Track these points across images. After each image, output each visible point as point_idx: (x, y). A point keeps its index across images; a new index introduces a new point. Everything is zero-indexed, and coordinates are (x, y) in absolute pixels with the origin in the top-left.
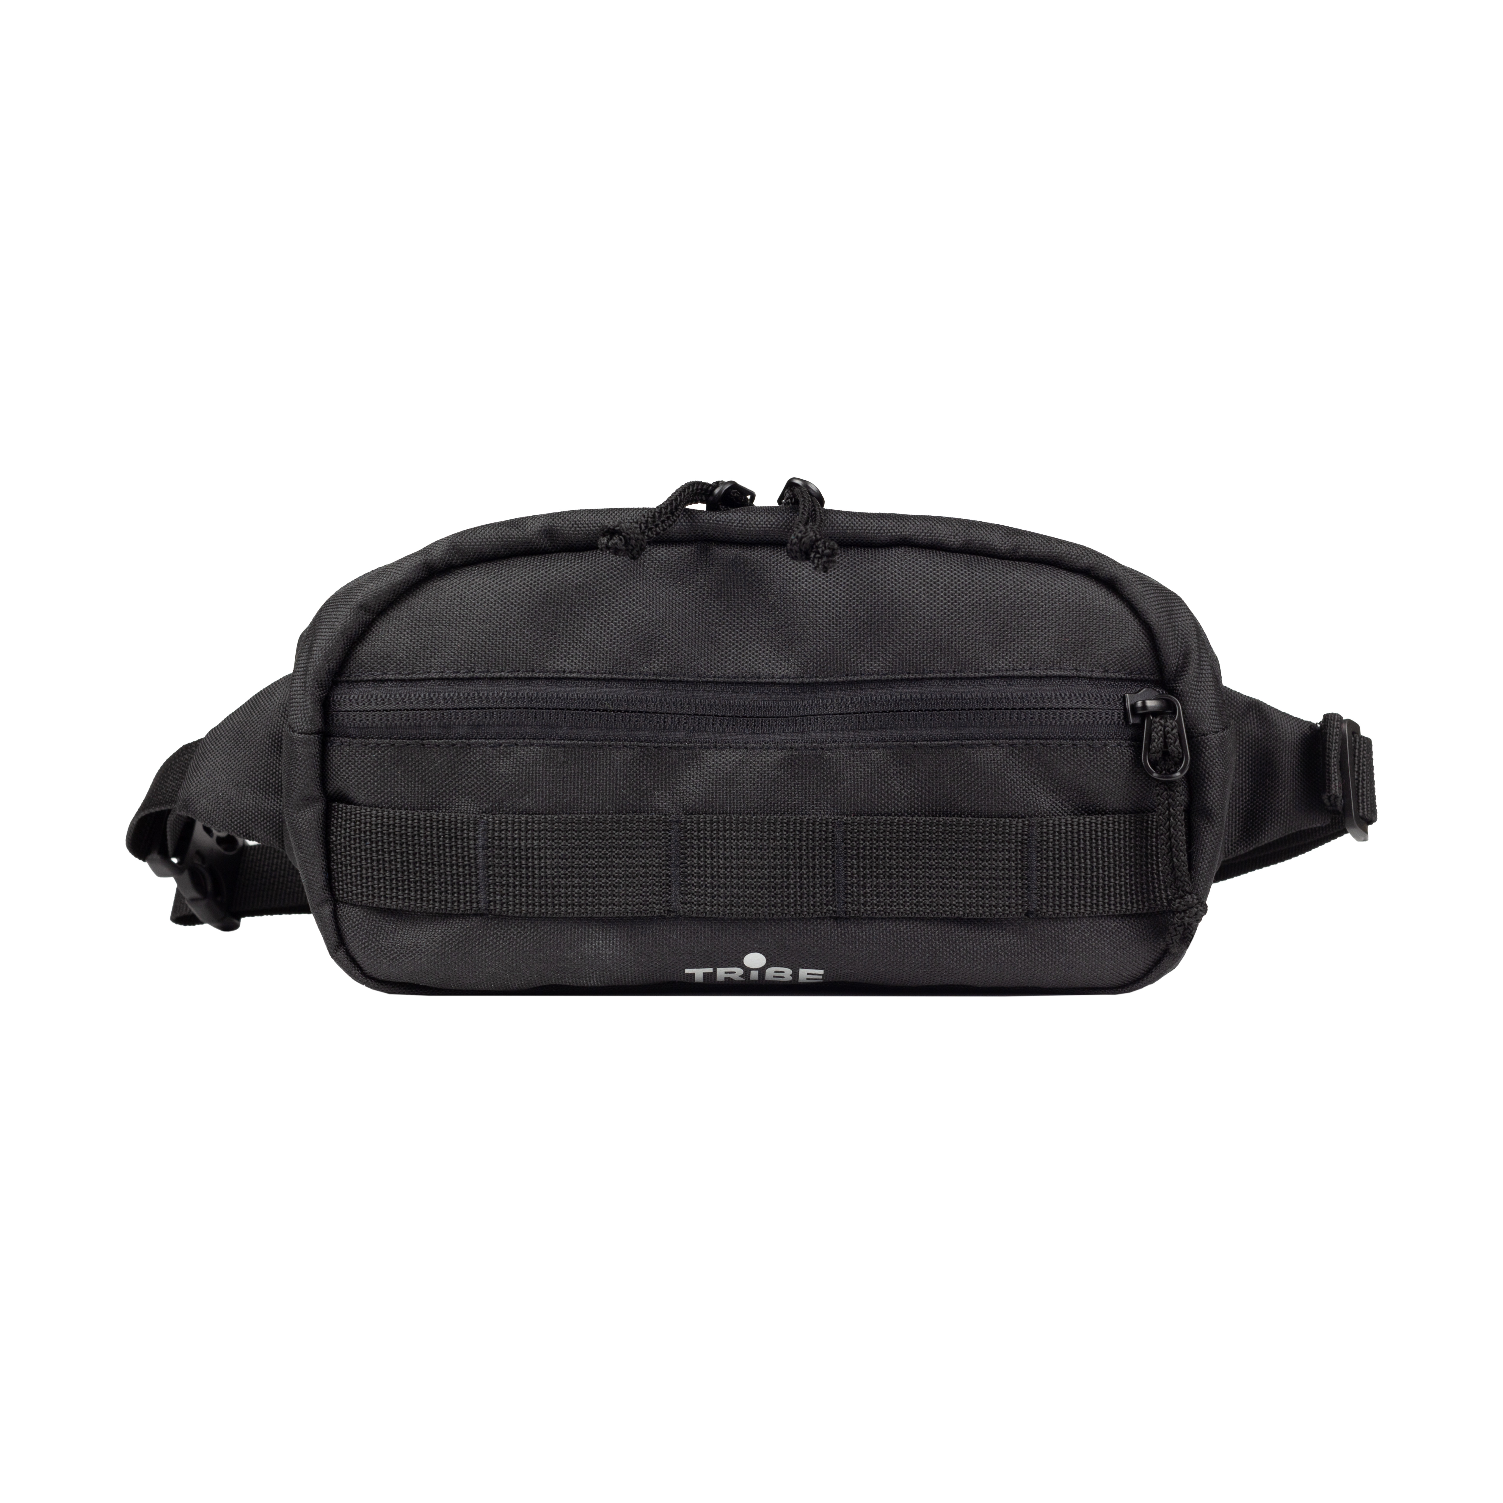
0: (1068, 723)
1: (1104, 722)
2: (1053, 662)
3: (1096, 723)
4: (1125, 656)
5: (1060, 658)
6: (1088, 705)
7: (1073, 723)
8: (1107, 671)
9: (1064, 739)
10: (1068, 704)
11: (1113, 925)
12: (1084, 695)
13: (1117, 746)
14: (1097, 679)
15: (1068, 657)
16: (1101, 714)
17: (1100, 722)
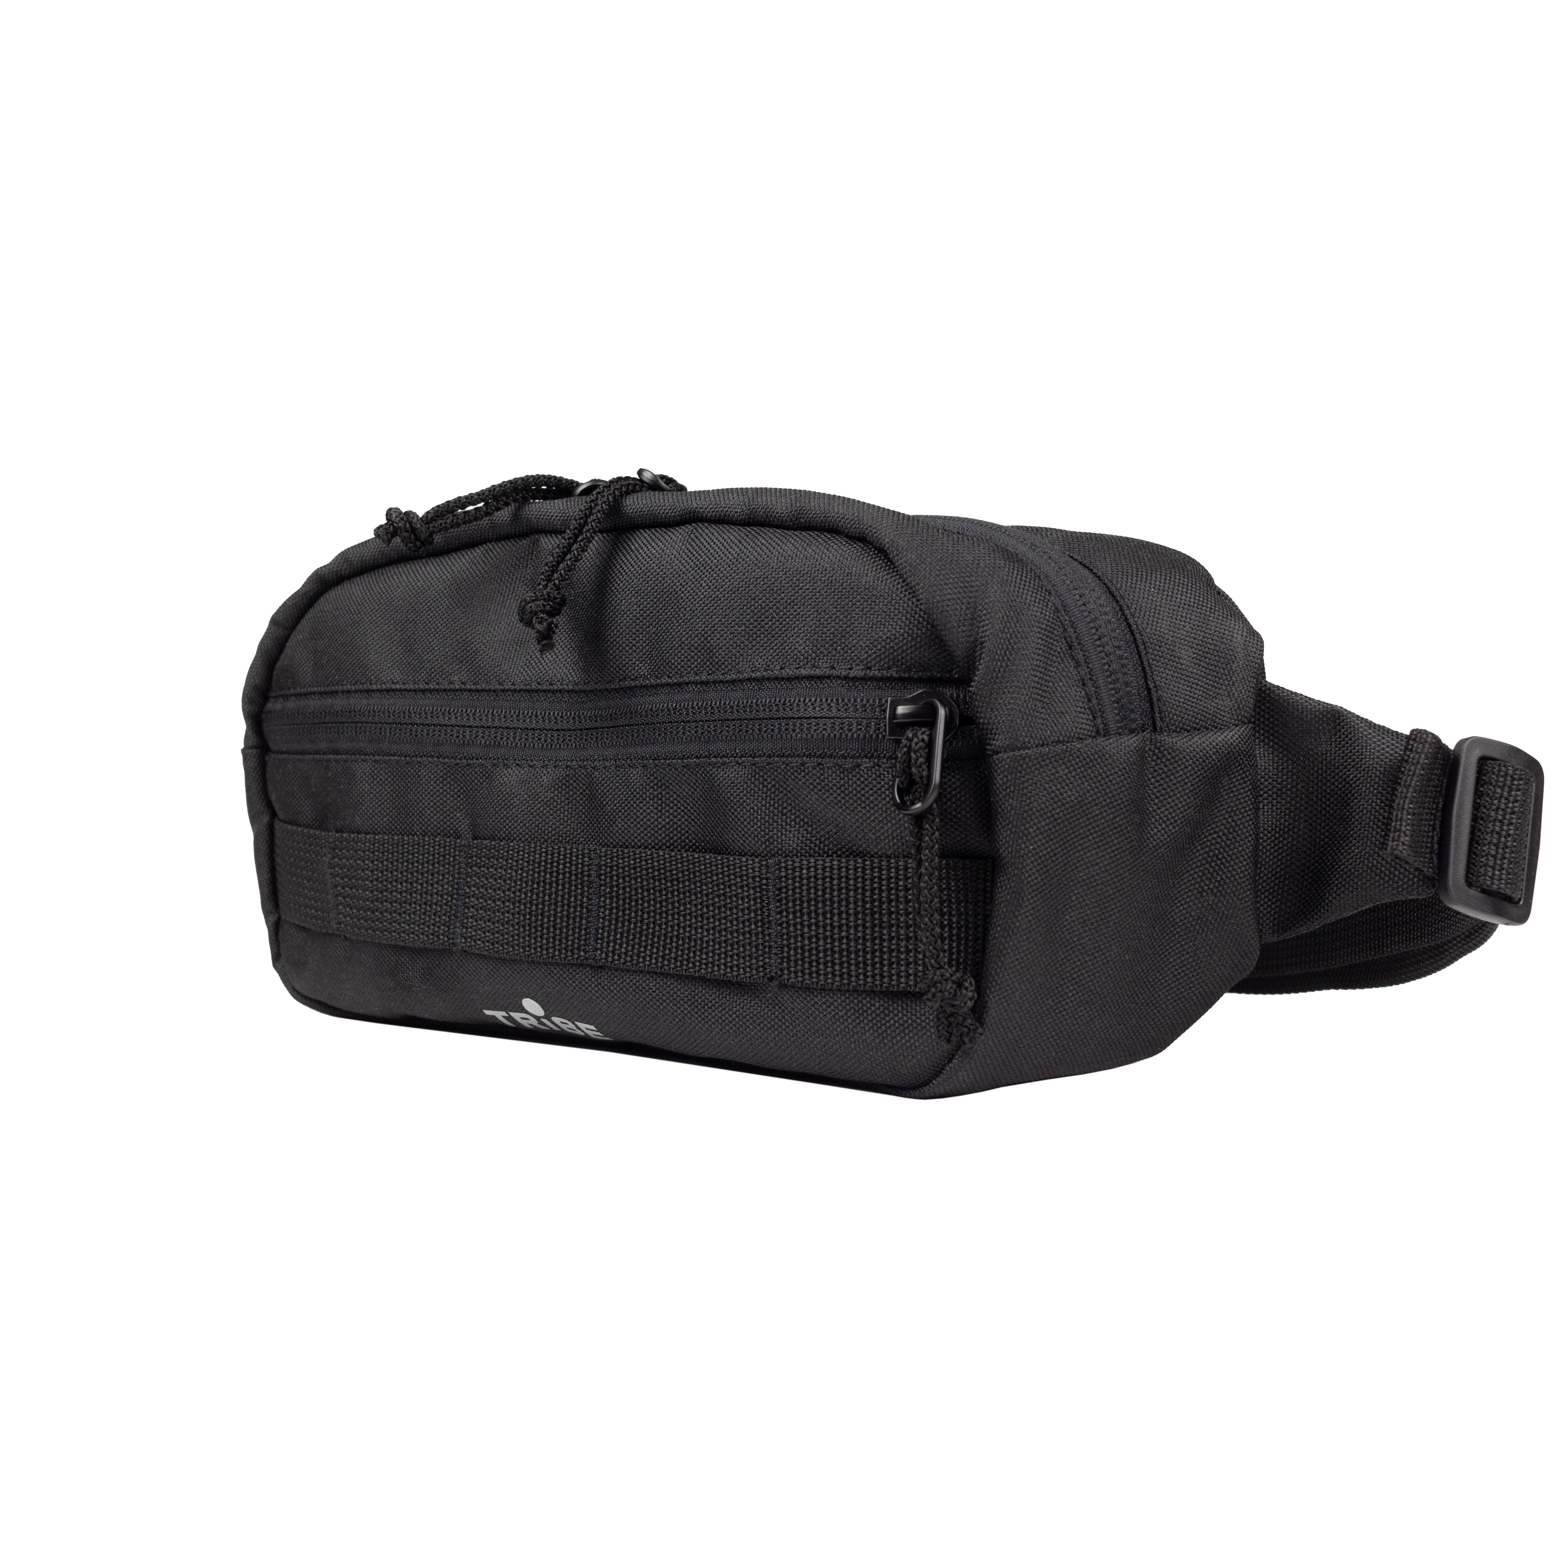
0: (809, 736)
1: (855, 736)
2: (807, 658)
3: (844, 736)
4: (893, 647)
5: (815, 653)
6: (834, 712)
7: (815, 736)
8: (870, 668)
9: (809, 756)
10: (810, 712)
11: (877, 1005)
12: (832, 701)
13: (874, 767)
14: (854, 679)
15: (826, 652)
16: (850, 725)
17: (849, 734)
